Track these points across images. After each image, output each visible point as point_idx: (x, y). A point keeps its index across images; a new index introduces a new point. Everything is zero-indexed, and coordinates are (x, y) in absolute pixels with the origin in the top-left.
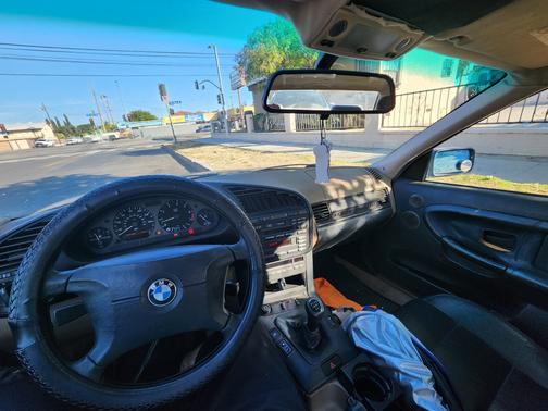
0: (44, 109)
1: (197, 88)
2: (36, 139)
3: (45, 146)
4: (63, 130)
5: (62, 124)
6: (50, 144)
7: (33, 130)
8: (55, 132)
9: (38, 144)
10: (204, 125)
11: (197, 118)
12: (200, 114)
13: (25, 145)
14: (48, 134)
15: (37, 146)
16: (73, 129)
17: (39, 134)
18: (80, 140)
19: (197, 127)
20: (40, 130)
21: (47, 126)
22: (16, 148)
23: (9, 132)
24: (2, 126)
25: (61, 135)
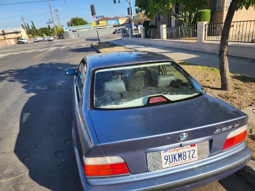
0: (22, 19)
1: (115, 2)
2: (18, 38)
3: (23, 43)
4: (32, 32)
5: (31, 28)
6: (25, 41)
7: (17, 33)
8: (27, 33)
9: (19, 42)
10: (118, 28)
11: (114, 22)
12: (116, 18)
13: (13, 42)
14: (24, 34)
15: (19, 43)
16: (37, 31)
17: (19, 35)
18: (41, 39)
19: (114, 29)
20: (20, 32)
21: (23, 29)
22: (8, 44)
23: (6, 34)
24: (3, 31)
25: (31, 35)
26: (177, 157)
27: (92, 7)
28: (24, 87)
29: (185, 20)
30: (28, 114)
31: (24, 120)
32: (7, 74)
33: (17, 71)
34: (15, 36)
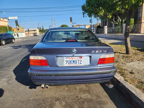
0: (38, 24)
1: (84, 17)
2: (35, 33)
3: (36, 36)
5: (41, 29)
6: (38, 35)
7: (34, 31)
8: (39, 31)
9: (35, 35)
13: (32, 35)
14: (38, 32)
16: (44, 30)
17: (35, 32)
20: (36, 30)
21: (38, 29)
22: (30, 36)
23: (30, 31)
24: (28, 30)
25: (41, 32)
26: (72, 62)
27: (71, 18)
28: (28, 50)
29: (119, 24)
30: (25, 59)
31: (23, 61)
32: (24, 46)
33: (29, 45)
34: (34, 32)
